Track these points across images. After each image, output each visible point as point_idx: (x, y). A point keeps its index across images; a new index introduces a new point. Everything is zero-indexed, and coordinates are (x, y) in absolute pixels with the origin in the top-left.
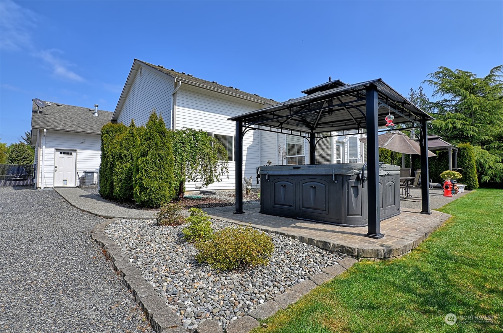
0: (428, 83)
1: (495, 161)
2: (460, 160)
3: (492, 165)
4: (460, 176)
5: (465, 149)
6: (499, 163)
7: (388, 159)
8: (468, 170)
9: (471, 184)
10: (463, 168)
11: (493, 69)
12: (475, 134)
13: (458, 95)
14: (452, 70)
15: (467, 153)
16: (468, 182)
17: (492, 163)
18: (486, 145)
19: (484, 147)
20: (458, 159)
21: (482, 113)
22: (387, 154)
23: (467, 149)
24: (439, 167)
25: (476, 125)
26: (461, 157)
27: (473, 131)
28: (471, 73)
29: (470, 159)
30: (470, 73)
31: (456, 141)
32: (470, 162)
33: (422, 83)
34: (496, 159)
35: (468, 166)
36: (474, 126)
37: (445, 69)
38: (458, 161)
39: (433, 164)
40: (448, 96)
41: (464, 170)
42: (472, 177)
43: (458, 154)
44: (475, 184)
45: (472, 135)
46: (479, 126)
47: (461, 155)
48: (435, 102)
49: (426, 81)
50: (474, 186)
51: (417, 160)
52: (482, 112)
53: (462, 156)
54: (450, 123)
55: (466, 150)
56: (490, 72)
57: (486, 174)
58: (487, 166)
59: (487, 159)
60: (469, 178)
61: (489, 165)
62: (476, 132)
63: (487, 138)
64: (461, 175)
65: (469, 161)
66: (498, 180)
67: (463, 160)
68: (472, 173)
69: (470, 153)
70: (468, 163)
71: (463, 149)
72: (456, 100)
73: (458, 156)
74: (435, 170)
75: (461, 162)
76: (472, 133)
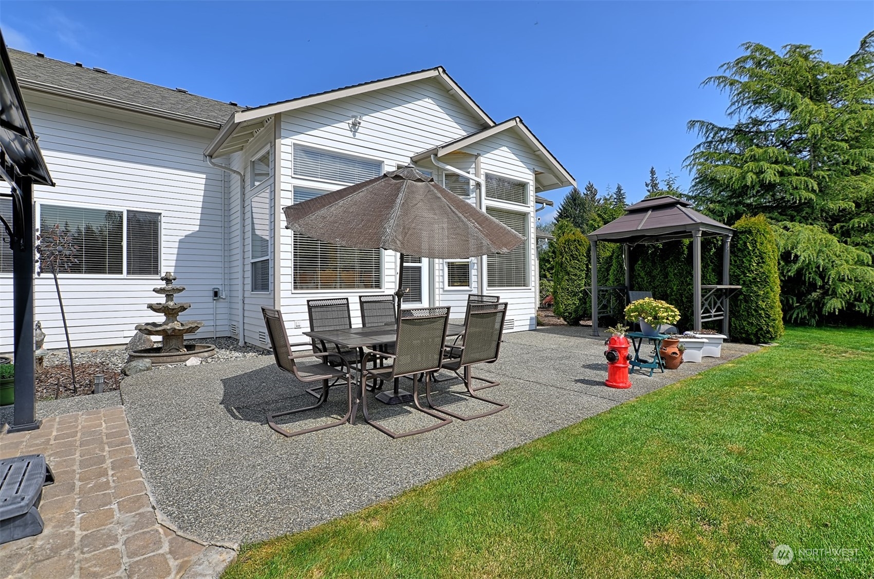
0: (716, 83)
1: (856, 263)
2: (735, 262)
3: (848, 272)
4: (674, 317)
5: (750, 232)
6: (866, 268)
7: (578, 260)
8: (755, 289)
9: (762, 329)
10: (744, 284)
11: (866, 38)
12: (813, 196)
13: (781, 106)
14: (773, 50)
15: (754, 243)
16: (755, 322)
17: (845, 266)
18: (840, 222)
19: (835, 228)
20: (731, 261)
21: (833, 145)
22: (577, 250)
23: (754, 232)
24: (686, 281)
25: (815, 174)
26: (740, 254)
27: (807, 188)
28: (809, 47)
29: (762, 258)
30: (805, 47)
31: (771, 215)
32: (762, 267)
33: (703, 85)
34: (858, 256)
35: (755, 279)
36: (811, 176)
37: (759, 48)
38: (731, 264)
39: (675, 274)
40: (760, 113)
41: (744, 289)
42: (763, 309)
43: (731, 245)
44: (773, 327)
45: (806, 199)
46: (823, 177)
47: (739, 250)
48: (732, 127)
49: (711, 78)
50: (768, 332)
51: (640, 262)
52: (833, 143)
53: (741, 251)
54: (752, 171)
55: (752, 235)
56: (859, 46)
57: (834, 294)
58: (833, 273)
59: (834, 258)
60: (756, 311)
61: (839, 273)
62: (813, 191)
63: (842, 205)
64: (678, 313)
65: (758, 264)
66: (863, 308)
67: (743, 262)
68: (766, 296)
69: (762, 244)
70: (756, 270)
71: (745, 232)
72: (778, 120)
73: (731, 252)
74: (679, 290)
75: (738, 267)
76: (805, 194)
